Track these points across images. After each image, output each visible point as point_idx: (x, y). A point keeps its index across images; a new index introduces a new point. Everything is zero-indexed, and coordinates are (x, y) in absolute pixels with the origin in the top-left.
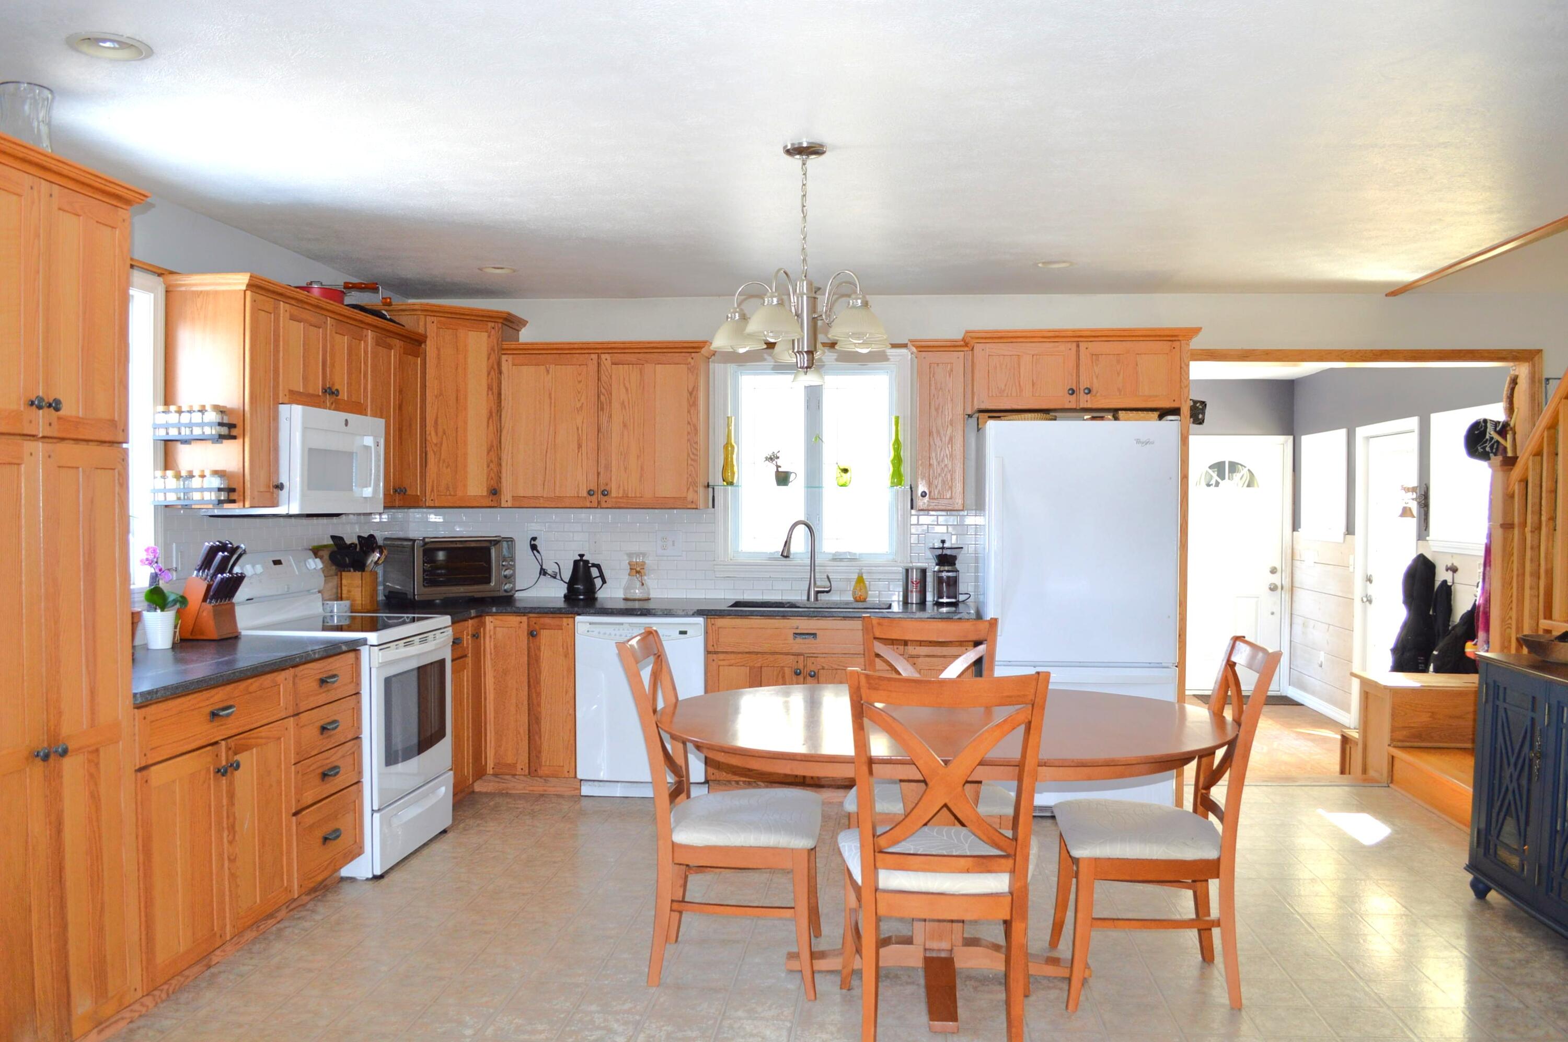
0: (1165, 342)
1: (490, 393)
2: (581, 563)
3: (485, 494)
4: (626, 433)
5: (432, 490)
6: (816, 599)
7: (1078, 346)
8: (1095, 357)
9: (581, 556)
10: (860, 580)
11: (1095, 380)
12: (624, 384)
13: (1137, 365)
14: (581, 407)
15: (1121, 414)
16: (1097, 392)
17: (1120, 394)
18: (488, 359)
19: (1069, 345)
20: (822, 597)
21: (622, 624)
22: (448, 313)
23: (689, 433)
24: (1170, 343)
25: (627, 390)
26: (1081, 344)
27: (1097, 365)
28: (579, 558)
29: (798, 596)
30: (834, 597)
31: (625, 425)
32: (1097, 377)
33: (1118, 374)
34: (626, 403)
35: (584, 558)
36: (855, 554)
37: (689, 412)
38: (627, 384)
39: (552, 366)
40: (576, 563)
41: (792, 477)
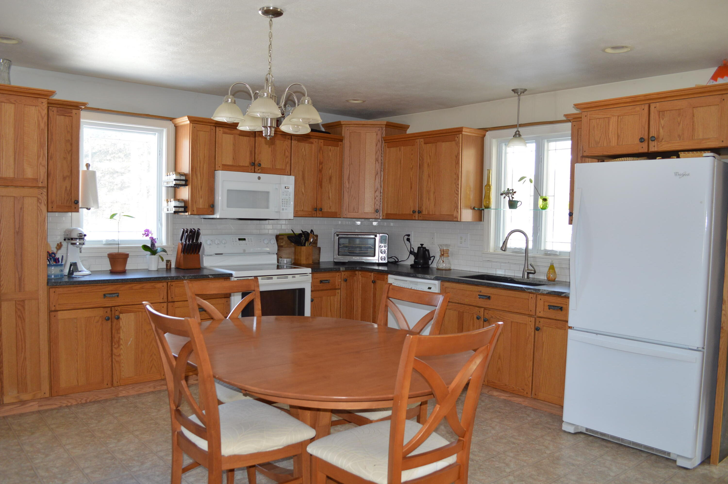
0: (716, 96)
1: (377, 162)
2: (422, 249)
3: (373, 212)
4: (429, 180)
5: (346, 210)
6: (528, 277)
7: (649, 107)
8: (661, 113)
9: (422, 245)
10: (552, 267)
11: (661, 130)
12: (429, 154)
13: (693, 116)
14: (412, 167)
15: (681, 154)
16: (663, 139)
17: (680, 140)
18: (376, 145)
19: (643, 107)
20: (531, 276)
21: (406, 281)
22: (355, 124)
23: (455, 179)
24: (720, 96)
25: (430, 157)
26: (652, 105)
27: (663, 119)
28: (420, 246)
29: (517, 274)
30: (536, 276)
31: (429, 176)
32: (663, 128)
33: (679, 124)
34: (430, 164)
35: (423, 246)
36: (556, 252)
37: (456, 167)
38: (430, 154)
39: (402, 148)
40: (419, 248)
41: (519, 204)
